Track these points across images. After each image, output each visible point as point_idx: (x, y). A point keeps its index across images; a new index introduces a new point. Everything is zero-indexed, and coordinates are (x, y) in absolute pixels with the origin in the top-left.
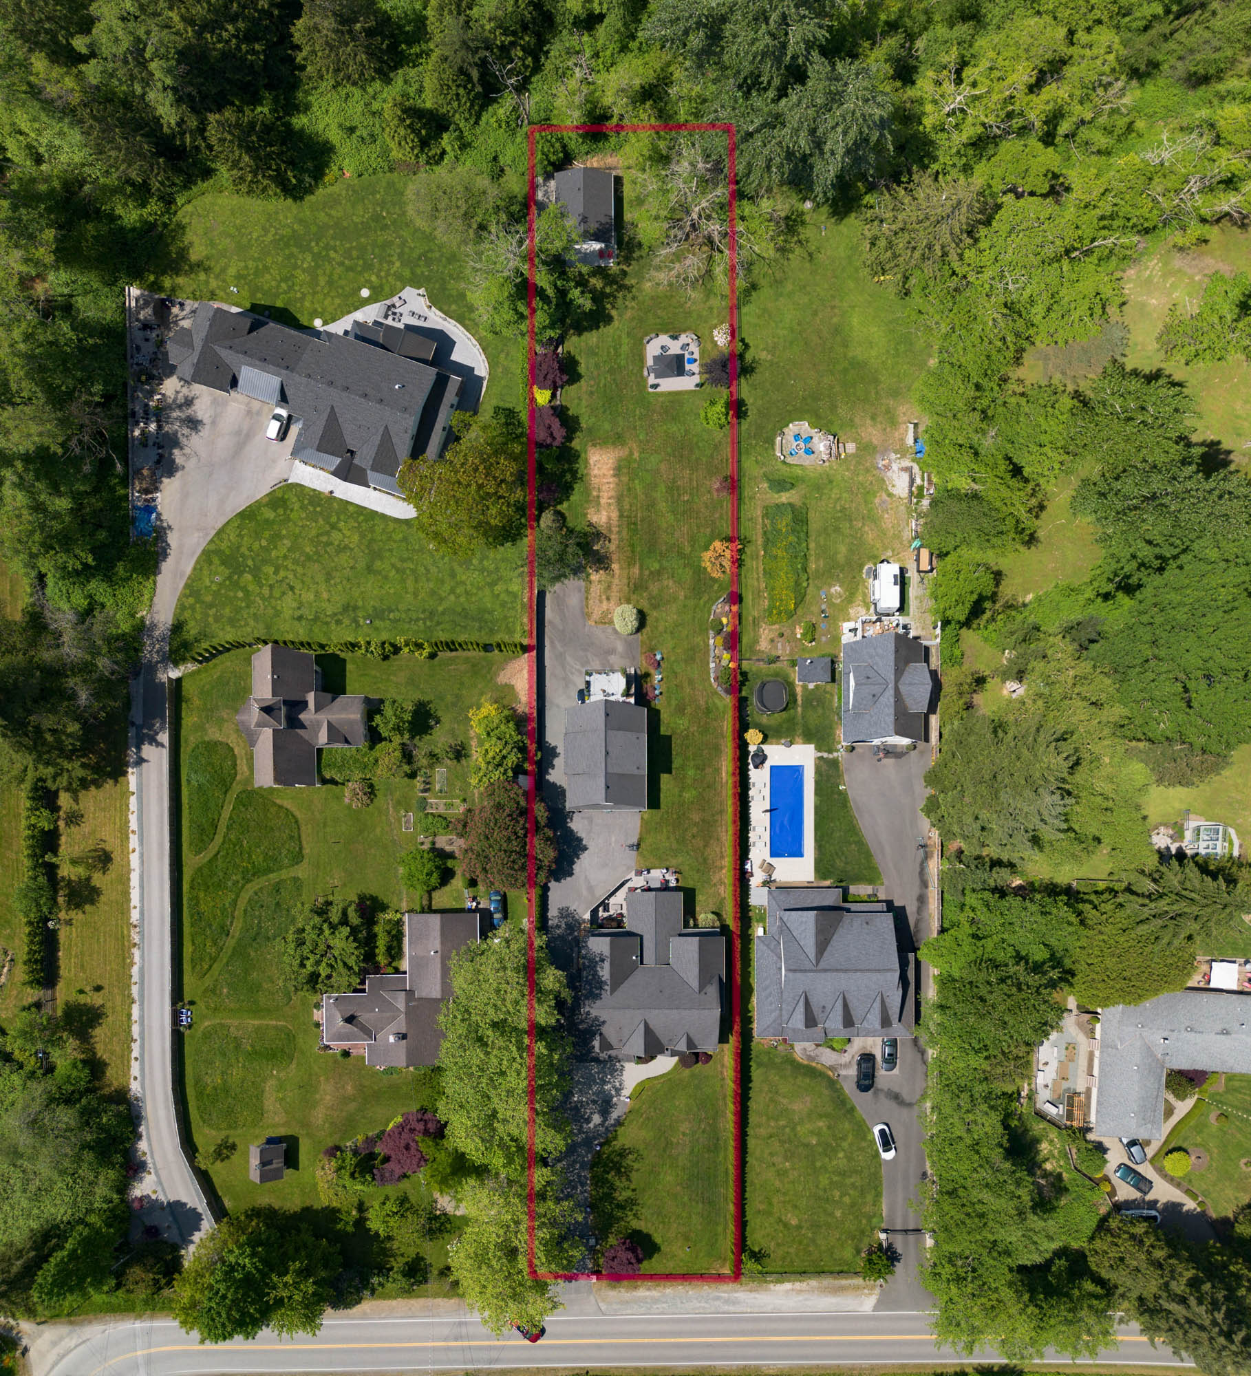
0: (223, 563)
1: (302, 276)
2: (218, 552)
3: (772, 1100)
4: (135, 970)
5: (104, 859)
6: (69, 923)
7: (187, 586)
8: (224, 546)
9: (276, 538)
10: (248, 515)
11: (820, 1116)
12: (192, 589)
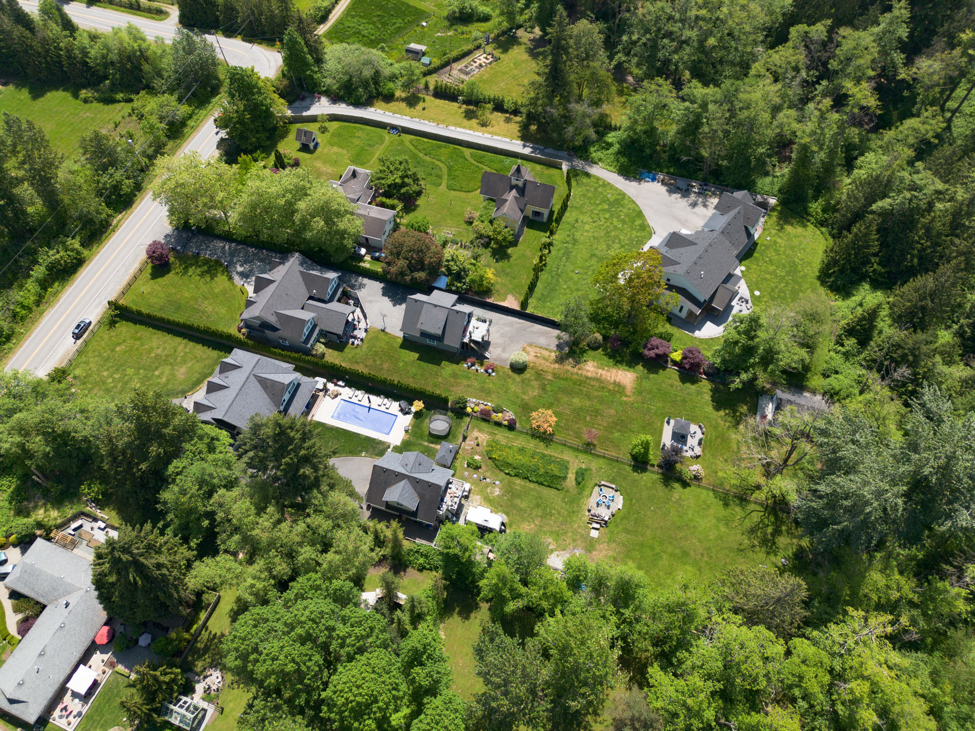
0: (616, 200)
1: (772, 268)
2: (623, 199)
3: (196, 357)
4: (426, 122)
5: (484, 125)
6: (460, 107)
7: (609, 184)
8: (626, 202)
9: (624, 222)
10: (640, 214)
11: (168, 381)
12: (606, 185)
